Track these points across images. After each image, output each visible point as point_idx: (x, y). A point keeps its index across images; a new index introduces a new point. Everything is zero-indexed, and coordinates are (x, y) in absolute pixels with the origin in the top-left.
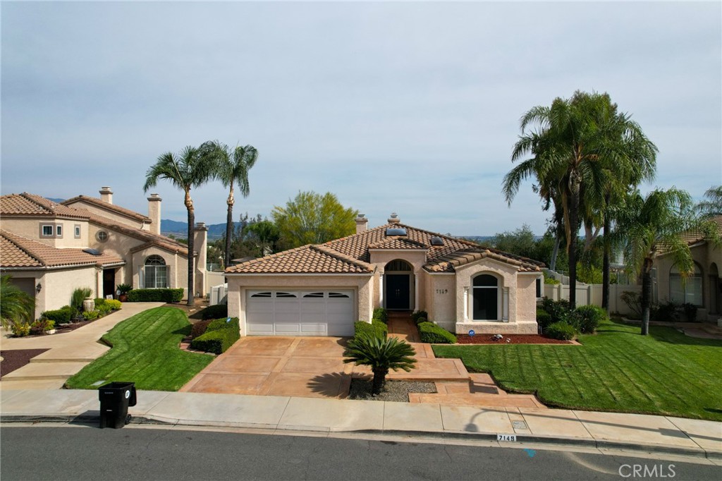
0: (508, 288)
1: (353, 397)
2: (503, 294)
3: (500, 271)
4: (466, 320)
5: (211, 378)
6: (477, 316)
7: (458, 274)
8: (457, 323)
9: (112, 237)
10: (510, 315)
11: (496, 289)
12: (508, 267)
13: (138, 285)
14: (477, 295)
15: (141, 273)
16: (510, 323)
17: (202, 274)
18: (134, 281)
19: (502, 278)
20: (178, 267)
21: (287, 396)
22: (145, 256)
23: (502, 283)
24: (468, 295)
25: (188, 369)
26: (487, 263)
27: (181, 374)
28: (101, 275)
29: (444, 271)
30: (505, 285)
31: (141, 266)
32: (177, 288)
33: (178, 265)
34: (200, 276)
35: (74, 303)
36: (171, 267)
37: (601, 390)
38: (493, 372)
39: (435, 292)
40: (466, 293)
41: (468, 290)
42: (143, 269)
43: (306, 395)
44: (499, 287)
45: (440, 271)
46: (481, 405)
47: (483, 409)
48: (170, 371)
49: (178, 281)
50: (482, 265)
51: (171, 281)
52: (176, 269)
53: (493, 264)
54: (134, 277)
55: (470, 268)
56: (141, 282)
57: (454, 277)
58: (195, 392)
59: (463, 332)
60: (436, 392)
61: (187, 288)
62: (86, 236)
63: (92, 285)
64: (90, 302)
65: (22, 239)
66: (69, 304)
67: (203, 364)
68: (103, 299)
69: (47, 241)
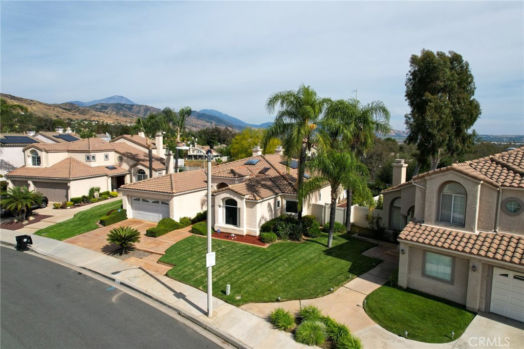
0: (240, 208)
1: (110, 254)
3: (235, 198)
6: (227, 222)
7: (215, 197)
8: (215, 225)
9: (125, 158)
10: (241, 224)
11: (237, 208)
12: (239, 196)
14: (227, 210)
16: (241, 229)
19: (236, 202)
22: (137, 169)
24: (222, 210)
26: (229, 192)
31: (135, 175)
35: (90, 195)
36: (148, 176)
41: (222, 207)
50: (227, 194)
53: (232, 194)
59: (218, 230)
60: (142, 258)
62: (113, 159)
63: (105, 185)
64: (96, 194)
65: (78, 162)
66: (87, 195)
67: (88, 230)
68: (110, 191)
69: (88, 163)
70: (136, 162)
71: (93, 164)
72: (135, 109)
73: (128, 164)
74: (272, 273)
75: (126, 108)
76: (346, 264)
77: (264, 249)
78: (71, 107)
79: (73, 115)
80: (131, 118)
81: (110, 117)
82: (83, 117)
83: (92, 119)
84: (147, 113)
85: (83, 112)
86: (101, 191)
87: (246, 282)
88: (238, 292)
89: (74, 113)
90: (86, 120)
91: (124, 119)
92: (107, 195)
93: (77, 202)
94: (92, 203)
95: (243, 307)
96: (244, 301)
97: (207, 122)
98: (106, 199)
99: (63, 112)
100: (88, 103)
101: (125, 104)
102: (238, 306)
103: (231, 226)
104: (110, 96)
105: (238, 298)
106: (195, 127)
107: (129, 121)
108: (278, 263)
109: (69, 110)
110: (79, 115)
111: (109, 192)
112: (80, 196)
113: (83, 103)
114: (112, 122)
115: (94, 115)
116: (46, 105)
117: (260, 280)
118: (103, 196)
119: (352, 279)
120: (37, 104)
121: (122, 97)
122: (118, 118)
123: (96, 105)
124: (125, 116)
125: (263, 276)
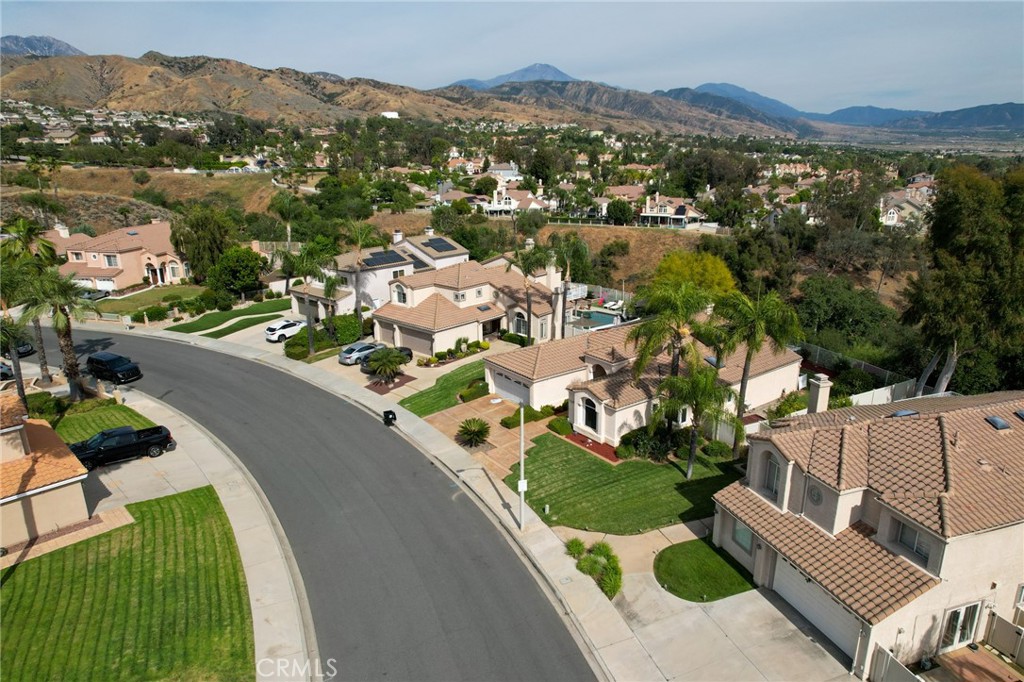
4: (580, 424)
6: (587, 423)
7: (575, 394)
8: (574, 424)
9: (501, 295)
10: (599, 430)
15: (514, 322)
18: (510, 327)
21: (445, 434)
22: (515, 311)
28: (480, 327)
30: (597, 410)
35: (457, 347)
46: (487, 467)
56: (514, 328)
58: (425, 421)
62: (487, 294)
63: (474, 333)
64: (464, 347)
65: (446, 301)
66: (453, 347)
67: (447, 407)
68: (481, 341)
69: (456, 303)
70: (514, 302)
71: (462, 305)
72: (571, 90)
73: (504, 303)
74: (599, 500)
75: (553, 88)
76: (686, 504)
77: (611, 467)
78: (462, 93)
79: (465, 109)
80: (562, 111)
81: (523, 110)
82: (480, 114)
83: (494, 117)
84: (591, 97)
85: (479, 104)
86: (470, 342)
87: (569, 504)
88: (557, 513)
89: (465, 107)
90: (483, 119)
91: (548, 114)
92: (476, 347)
93: (442, 358)
94: (459, 358)
95: (554, 528)
96: (558, 523)
97: (711, 111)
98: (474, 353)
99: (448, 106)
100: (489, 81)
101: (551, 82)
102: (550, 526)
103: (589, 430)
104: (526, 66)
105: (554, 519)
106: (685, 125)
107: (557, 117)
108: (613, 489)
109: (457, 101)
110: (473, 110)
111: (478, 342)
112: (444, 350)
113: (480, 83)
114: (526, 122)
115: (498, 110)
116: (423, 93)
117: (584, 504)
118: (471, 349)
119: (675, 524)
120: (410, 92)
121: (548, 66)
122: (538, 112)
123: (502, 86)
124: (551, 106)
125: (588, 501)
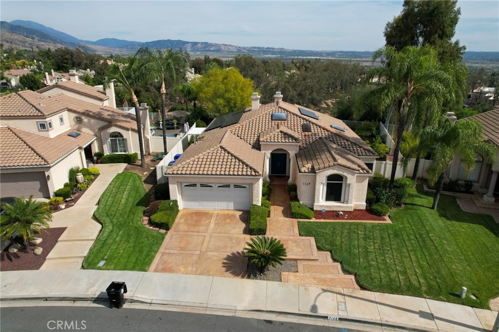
0: (350, 184)
1: (249, 277)
2: (346, 186)
3: (345, 174)
4: (322, 202)
5: (165, 257)
6: (328, 199)
7: (317, 175)
8: (315, 204)
9: (85, 120)
10: (349, 199)
11: (342, 183)
12: (351, 171)
13: (107, 152)
14: (329, 186)
15: (108, 143)
16: (349, 205)
17: (148, 140)
18: (104, 149)
19: (346, 178)
20: (132, 139)
21: (211, 275)
22: (109, 132)
23: (346, 181)
24: (323, 187)
25: (151, 250)
26: (337, 168)
27: (148, 255)
28: (83, 153)
29: (309, 172)
30: (348, 183)
31: (107, 139)
32: (133, 152)
33: (132, 137)
34: (147, 140)
35: (71, 179)
36: (128, 140)
37: (393, 275)
38: (333, 252)
39: (302, 184)
40: (322, 186)
41: (323, 184)
42: (109, 140)
43: (222, 275)
44: (343, 182)
45: (306, 172)
46: (322, 285)
47: (323, 290)
48: (141, 252)
49: (133, 148)
50: (334, 170)
51: (129, 148)
52: (131, 140)
53: (341, 169)
54: (104, 146)
55: (326, 172)
56: (109, 149)
57: (315, 176)
58: (158, 272)
59: (318, 209)
60: (298, 272)
61: (140, 152)
62: (70, 120)
63: (79, 161)
64: (80, 177)
65: (27, 134)
66: (67, 180)
68: (89, 167)
69: (43, 134)
70: (105, 123)
73: (91, 127)
86: (81, 170)
93: (65, 196)
94: (83, 190)
102: (489, 308)
111: (86, 170)
112: (61, 185)
118: (87, 177)
